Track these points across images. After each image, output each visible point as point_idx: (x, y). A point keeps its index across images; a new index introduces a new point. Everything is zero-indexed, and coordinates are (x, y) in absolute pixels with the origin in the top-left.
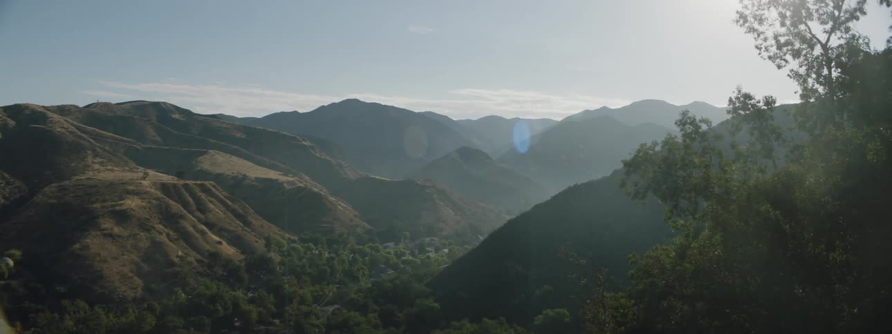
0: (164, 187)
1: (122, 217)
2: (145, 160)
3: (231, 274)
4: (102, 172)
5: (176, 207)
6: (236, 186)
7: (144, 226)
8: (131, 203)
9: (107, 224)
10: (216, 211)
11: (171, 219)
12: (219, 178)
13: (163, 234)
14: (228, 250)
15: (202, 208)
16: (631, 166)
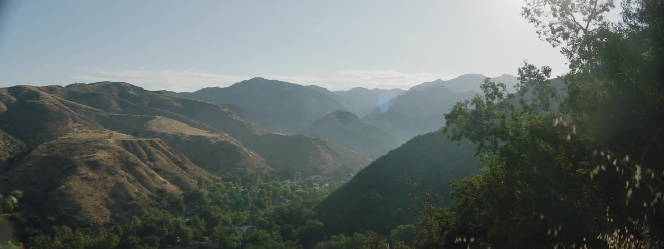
0: (124, 144)
1: (94, 165)
2: (111, 124)
3: (174, 205)
4: (79, 133)
5: (133, 157)
6: (176, 141)
7: (110, 171)
8: (101, 155)
9: (84, 171)
10: (162, 160)
11: (129, 167)
12: (164, 136)
13: (124, 177)
14: (171, 188)
15: (152, 158)
16: (450, 118)
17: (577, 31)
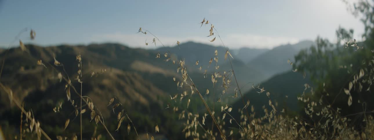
0: (119, 76)
1: (102, 87)
3: (144, 110)
5: (122, 83)
6: (146, 75)
7: (110, 90)
8: (106, 82)
9: (97, 90)
10: (138, 85)
11: (121, 88)
12: (139, 72)
13: (118, 94)
14: (143, 100)
15: (132, 83)
16: (298, 58)
17: (368, 8)
